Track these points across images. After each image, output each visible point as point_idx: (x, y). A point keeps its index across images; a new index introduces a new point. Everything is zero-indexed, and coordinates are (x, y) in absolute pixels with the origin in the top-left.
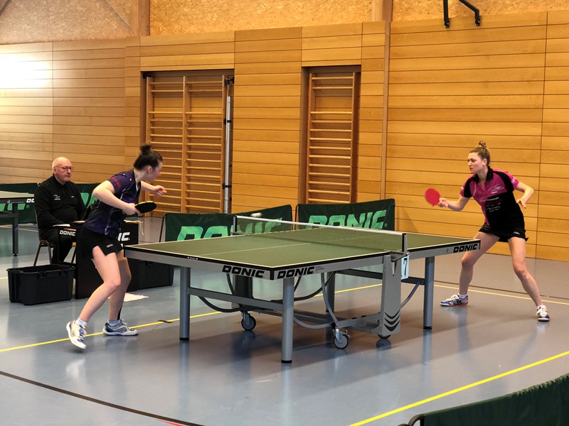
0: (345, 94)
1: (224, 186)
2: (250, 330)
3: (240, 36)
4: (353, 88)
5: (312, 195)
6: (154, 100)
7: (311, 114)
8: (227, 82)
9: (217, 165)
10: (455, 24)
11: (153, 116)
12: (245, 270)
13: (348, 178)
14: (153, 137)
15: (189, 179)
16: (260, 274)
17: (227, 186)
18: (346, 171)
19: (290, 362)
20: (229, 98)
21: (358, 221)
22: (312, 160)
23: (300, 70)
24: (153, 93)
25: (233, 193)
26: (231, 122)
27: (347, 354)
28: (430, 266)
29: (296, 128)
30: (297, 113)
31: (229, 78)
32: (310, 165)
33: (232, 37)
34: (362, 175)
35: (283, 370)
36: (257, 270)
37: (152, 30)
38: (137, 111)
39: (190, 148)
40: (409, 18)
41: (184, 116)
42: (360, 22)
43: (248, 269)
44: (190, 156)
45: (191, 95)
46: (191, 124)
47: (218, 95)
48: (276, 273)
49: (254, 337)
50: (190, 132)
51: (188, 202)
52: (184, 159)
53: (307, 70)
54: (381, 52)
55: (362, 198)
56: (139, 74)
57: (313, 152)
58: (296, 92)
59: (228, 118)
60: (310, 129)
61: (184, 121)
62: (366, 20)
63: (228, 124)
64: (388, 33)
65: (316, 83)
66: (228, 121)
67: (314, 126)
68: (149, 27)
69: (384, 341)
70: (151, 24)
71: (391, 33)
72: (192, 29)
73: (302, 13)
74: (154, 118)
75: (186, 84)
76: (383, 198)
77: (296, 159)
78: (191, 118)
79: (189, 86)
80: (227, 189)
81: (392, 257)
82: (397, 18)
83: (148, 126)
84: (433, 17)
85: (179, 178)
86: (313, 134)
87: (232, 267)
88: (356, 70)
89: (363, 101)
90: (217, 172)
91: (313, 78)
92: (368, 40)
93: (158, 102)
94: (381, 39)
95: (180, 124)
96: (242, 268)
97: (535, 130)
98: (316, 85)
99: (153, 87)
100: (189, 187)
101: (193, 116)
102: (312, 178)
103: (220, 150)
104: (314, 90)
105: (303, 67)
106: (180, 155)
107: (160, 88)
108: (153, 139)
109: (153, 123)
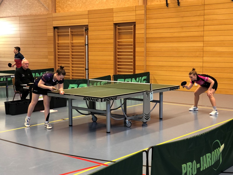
0: (130, 33)
1: (86, 69)
2: (95, 122)
3: (90, 12)
4: (133, 30)
5: (119, 71)
6: (58, 38)
7: (118, 41)
8: (86, 30)
9: (83, 61)
10: (170, 5)
11: (58, 43)
12: (92, 99)
13: (132, 65)
14: (59, 51)
15: (73, 67)
16: (97, 100)
17: (87, 69)
18: (131, 62)
19: (110, 132)
20: (87, 36)
21: (136, 80)
22: (118, 58)
23: (113, 25)
24: (58, 35)
25: (89, 71)
26: (88, 45)
27: (131, 129)
28: (161, 96)
29: (112, 46)
30: (112, 41)
31: (86, 28)
32: (118, 60)
33: (87, 13)
34: (137, 63)
35: (107, 135)
36: (96, 99)
37: (57, 11)
38: (52, 42)
39: (73, 55)
40: (153, 4)
41: (70, 43)
42: (135, 5)
43: (93, 98)
44: (73, 58)
45: (72, 35)
46: (73, 46)
47: (82, 35)
48: (103, 99)
49: (97, 124)
50: (73, 49)
51: (73, 76)
52: (70, 59)
53: (116, 25)
54: (143, 17)
55: (137, 72)
56: (52, 28)
57: (119, 55)
58: (112, 33)
59: (87, 44)
60: (117, 46)
61: (70, 45)
62: (137, 5)
63: (87, 46)
64: (145, 9)
65: (119, 29)
66: (87, 45)
67: (119, 45)
68: (55, 9)
69: (145, 124)
70: (56, 8)
71: (146, 9)
72: (72, 10)
73: (113, 3)
74: (59, 44)
75: (70, 31)
76: (145, 72)
77: (112, 58)
78: (73, 44)
79: (72, 32)
80: (87, 70)
81: (147, 93)
82: (149, 4)
83: (57, 48)
84: (162, 3)
85: (69, 67)
86: (119, 49)
87: (87, 98)
88: (134, 24)
89: (137, 36)
90: (83, 64)
91: (118, 28)
92: (138, 12)
93: (60, 38)
94: (143, 12)
95: (69, 46)
96: (91, 98)
97: (201, 44)
98: (119, 30)
99: (58, 32)
100: (73, 70)
101: (73, 43)
102: (119, 65)
103: (84, 56)
104: (119, 32)
105: (114, 23)
106: (69, 58)
107: (61, 33)
108: (59, 52)
109: (58, 46)
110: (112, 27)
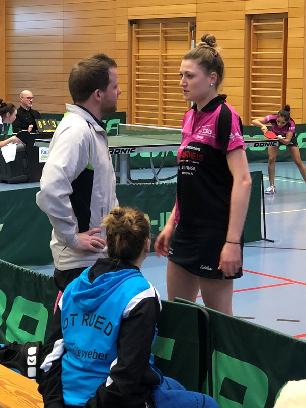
0: (278, 37)
4: (282, 31)
6: (138, 44)
7: (253, 54)
8: (191, 28)
15: (165, 110)
18: (278, 100)
22: (254, 92)
23: (244, 17)
24: (138, 38)
29: (241, 65)
30: (242, 53)
32: (253, 96)
38: (125, 53)
39: (165, 83)
41: (160, 57)
44: (165, 90)
45: (166, 39)
46: (166, 64)
47: (184, 39)
50: (166, 70)
52: (160, 93)
53: (251, 18)
54: (302, 2)
56: (127, 22)
57: (254, 85)
60: (252, 66)
61: (160, 61)
65: (257, 28)
67: (256, 63)
74: (139, 58)
75: (162, 30)
76: (304, 122)
77: (241, 91)
78: (166, 58)
79: (165, 32)
83: (134, 66)
85: (157, 109)
86: (255, 71)
88: (283, 17)
89: (290, 42)
90: (185, 104)
91: (255, 24)
93: (142, 45)
95: (157, 64)
98: (258, 30)
99: (138, 33)
100: (164, 116)
101: (168, 57)
102: (254, 107)
104: (256, 34)
105: (247, 15)
106: (157, 90)
107: (143, 34)
108: (138, 76)
109: (138, 63)
110: (243, 22)
